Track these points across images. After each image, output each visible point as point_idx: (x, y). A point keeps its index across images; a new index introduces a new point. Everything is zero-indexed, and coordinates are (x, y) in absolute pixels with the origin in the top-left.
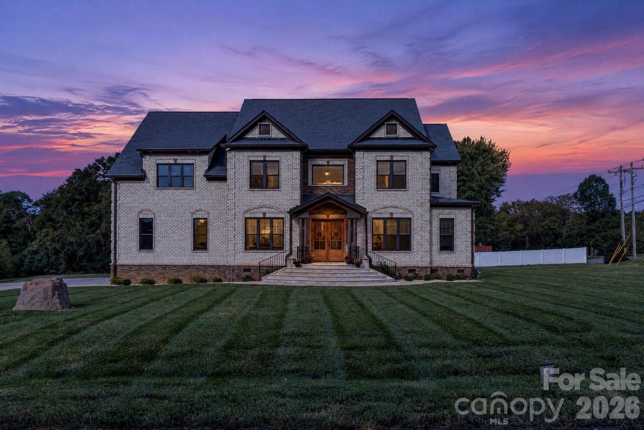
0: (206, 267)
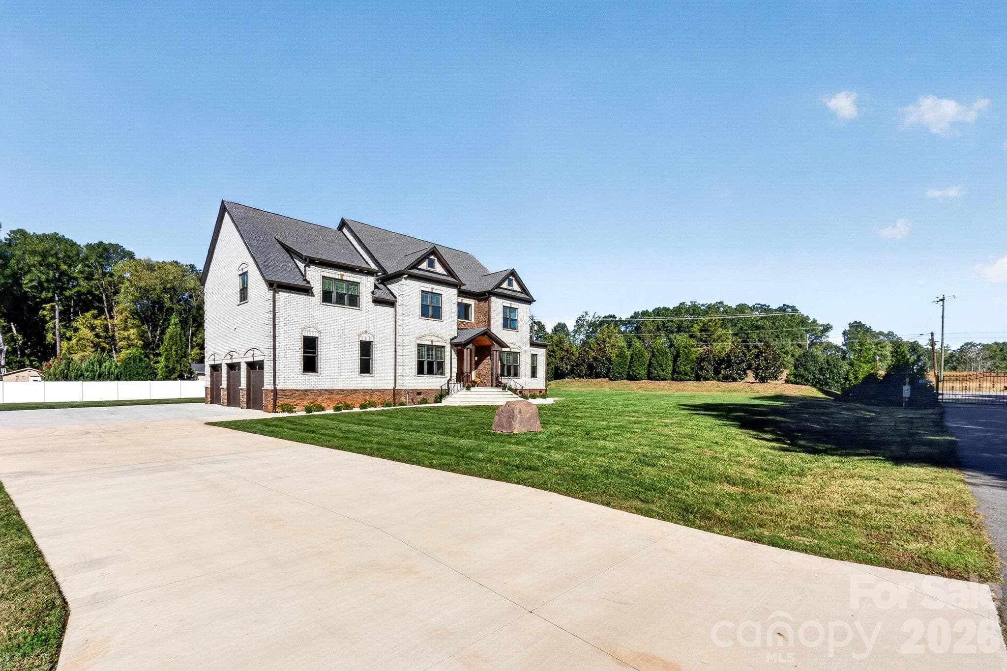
0: (373, 391)
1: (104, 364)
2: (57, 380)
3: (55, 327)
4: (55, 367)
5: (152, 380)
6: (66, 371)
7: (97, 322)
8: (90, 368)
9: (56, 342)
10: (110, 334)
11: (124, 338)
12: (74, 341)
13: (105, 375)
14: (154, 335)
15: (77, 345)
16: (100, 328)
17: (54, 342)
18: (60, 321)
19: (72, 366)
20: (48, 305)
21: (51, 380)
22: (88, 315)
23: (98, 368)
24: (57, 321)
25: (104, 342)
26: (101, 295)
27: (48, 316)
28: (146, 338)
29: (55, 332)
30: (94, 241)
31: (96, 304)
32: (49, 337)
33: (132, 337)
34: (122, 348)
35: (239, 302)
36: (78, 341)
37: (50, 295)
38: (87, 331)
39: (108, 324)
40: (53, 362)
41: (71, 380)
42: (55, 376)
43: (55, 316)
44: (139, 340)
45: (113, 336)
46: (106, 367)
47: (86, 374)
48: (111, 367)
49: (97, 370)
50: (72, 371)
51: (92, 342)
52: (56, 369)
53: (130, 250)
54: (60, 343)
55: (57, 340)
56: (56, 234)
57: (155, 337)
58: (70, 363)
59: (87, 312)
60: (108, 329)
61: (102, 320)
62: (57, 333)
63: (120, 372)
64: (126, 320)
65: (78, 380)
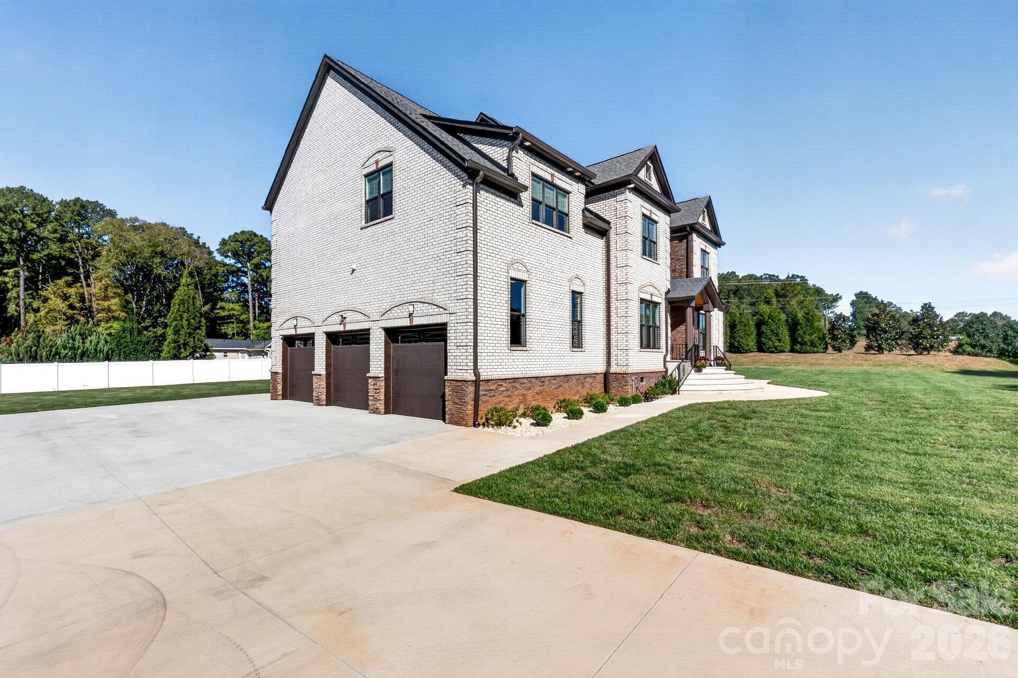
0: (585, 376)
1: (89, 338)
2: (21, 361)
3: (19, 296)
4: (17, 342)
5: (154, 359)
6: (34, 349)
7: (72, 291)
8: (69, 343)
9: (19, 314)
10: (86, 304)
11: (104, 310)
12: (42, 313)
13: (90, 353)
14: (139, 306)
15: (46, 317)
16: (74, 297)
17: (17, 314)
18: (26, 290)
19: (44, 340)
20: (11, 270)
21: (12, 362)
22: (61, 282)
23: (81, 345)
24: (22, 289)
25: (79, 314)
26: (76, 259)
27: (11, 283)
28: (130, 309)
29: (18, 303)
30: (69, 197)
31: (71, 271)
32: (11, 309)
33: (114, 308)
34: (101, 321)
35: (364, 222)
36: (48, 313)
37: (13, 258)
38: (59, 301)
39: (84, 294)
40: (16, 336)
41: (42, 362)
42: (19, 355)
43: (19, 284)
44: (122, 311)
45: (90, 307)
46: (91, 342)
47: (63, 352)
48: (98, 342)
49: (79, 346)
50: (43, 348)
51: (65, 314)
52: (19, 346)
53: (112, 209)
54: (25, 316)
55: (21, 312)
56: (23, 188)
57: (141, 308)
58: (40, 337)
59: (60, 279)
60: (84, 299)
61: (78, 289)
62: (22, 303)
63: (111, 349)
64: (106, 288)
65: (52, 361)
